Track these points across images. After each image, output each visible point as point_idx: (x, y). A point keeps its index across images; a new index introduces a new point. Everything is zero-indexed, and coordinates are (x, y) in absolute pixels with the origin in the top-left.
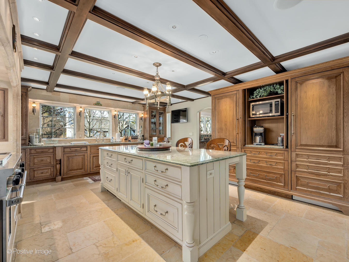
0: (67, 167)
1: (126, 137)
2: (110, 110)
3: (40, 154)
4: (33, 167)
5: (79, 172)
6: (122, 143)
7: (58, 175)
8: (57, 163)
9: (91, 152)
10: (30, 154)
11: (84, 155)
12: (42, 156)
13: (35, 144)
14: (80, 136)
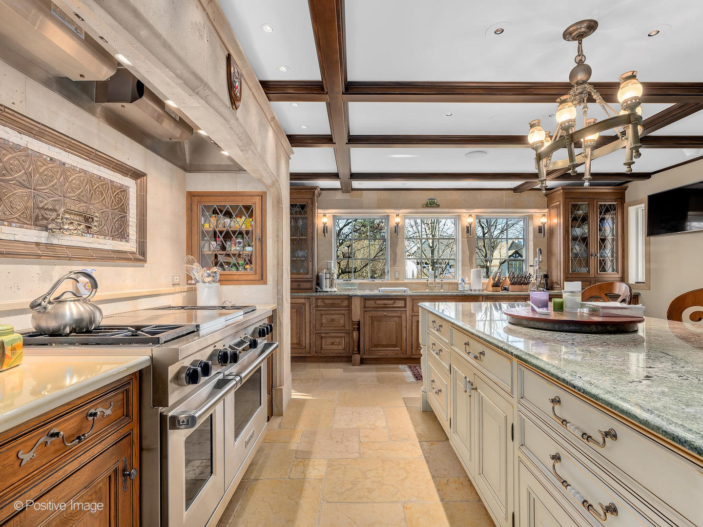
0: (371, 338)
1: (496, 279)
2: (458, 216)
3: (331, 309)
4: (320, 332)
5: (390, 352)
6: (485, 293)
7: (356, 351)
8: (354, 328)
9: (413, 311)
10: (316, 307)
11: (400, 317)
12: (332, 312)
13: (325, 289)
14: (397, 276)
